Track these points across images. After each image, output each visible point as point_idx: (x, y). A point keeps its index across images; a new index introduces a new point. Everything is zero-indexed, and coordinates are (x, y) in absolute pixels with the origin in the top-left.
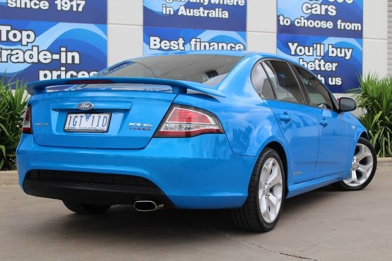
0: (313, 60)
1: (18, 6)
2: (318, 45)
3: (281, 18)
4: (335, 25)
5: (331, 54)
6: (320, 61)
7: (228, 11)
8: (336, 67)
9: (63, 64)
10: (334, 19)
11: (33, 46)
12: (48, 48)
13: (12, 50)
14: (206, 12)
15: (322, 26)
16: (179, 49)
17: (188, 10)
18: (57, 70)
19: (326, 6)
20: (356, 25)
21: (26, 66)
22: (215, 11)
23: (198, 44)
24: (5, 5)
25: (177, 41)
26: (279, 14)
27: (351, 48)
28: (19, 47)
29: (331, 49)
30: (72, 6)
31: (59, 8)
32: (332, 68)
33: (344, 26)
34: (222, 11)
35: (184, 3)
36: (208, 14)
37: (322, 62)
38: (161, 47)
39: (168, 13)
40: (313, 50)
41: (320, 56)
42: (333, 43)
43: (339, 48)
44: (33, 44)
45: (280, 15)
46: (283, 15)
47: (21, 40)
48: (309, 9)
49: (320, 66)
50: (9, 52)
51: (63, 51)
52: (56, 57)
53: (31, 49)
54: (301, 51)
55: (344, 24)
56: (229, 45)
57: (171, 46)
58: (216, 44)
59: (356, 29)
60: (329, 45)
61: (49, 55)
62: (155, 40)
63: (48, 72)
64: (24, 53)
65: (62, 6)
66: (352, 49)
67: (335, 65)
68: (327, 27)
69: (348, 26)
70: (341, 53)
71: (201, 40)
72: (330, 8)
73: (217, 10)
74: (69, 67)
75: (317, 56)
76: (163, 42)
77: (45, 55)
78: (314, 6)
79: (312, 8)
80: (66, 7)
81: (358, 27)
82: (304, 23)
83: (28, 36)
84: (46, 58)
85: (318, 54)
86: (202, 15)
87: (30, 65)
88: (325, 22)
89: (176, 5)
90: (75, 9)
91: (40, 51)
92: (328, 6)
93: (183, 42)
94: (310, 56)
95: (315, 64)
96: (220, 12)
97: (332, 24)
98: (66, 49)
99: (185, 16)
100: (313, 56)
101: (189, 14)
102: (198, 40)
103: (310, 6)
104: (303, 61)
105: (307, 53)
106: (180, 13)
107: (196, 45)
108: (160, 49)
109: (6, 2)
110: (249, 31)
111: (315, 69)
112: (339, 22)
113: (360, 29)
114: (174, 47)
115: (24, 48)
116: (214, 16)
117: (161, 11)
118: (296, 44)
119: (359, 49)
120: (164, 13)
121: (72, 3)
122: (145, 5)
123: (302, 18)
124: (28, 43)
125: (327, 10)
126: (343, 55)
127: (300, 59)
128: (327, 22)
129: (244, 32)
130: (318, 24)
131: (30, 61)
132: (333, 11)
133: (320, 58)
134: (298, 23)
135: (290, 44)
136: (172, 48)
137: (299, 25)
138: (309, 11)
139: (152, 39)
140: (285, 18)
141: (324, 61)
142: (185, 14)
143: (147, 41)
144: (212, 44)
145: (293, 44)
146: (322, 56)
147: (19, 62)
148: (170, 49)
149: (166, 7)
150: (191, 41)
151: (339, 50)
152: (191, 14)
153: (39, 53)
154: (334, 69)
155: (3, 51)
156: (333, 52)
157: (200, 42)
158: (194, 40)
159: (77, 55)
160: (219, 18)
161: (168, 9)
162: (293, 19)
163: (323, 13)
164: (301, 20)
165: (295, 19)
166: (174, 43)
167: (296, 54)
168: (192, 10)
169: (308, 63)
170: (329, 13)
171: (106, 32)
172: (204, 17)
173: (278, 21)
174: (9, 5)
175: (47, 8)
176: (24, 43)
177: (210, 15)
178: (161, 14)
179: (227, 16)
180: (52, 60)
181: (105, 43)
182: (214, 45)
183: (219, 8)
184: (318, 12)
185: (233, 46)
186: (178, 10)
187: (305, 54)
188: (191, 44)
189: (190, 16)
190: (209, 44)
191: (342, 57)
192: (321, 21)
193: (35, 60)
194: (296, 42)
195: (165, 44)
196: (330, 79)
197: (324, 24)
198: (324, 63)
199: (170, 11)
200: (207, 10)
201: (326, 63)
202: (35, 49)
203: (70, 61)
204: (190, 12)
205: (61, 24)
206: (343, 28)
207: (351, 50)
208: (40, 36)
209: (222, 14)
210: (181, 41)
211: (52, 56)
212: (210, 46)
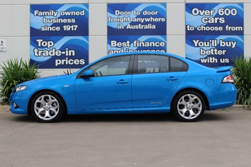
0: (210, 49)
1: (46, 30)
2: (213, 41)
3: (188, 27)
4: (224, 28)
5: (221, 45)
6: (214, 49)
7: (155, 25)
8: (225, 52)
9: (67, 56)
10: (223, 25)
11: (53, 48)
12: (60, 49)
13: (43, 51)
14: (142, 26)
15: (215, 30)
16: (127, 46)
17: (132, 26)
18: (64, 59)
19: (218, 18)
20: (239, 28)
21: (49, 57)
22: (148, 25)
23: (138, 43)
24: (40, 30)
25: (126, 42)
26: (186, 25)
27: (235, 41)
28: (47, 49)
29: (221, 42)
30: (71, 28)
31: (65, 30)
32: (222, 53)
33: (231, 29)
34: (152, 25)
35: (130, 23)
36: (144, 27)
37: (216, 50)
38: (117, 46)
39: (121, 28)
40: (210, 43)
41: (214, 46)
42: (223, 39)
43: (227, 41)
44: (53, 47)
45: (188, 25)
46: (189, 25)
47: (47, 46)
48: (206, 20)
49: (214, 52)
50: (42, 51)
51: (67, 50)
52: (63, 53)
53: (52, 49)
54: (201, 44)
55: (231, 27)
56: (156, 43)
57: (122, 45)
58: (148, 43)
59: (239, 30)
60: (220, 40)
61: (60, 52)
62: (114, 43)
63: (60, 60)
64: (49, 51)
65: (66, 28)
66: (237, 42)
67: (224, 51)
68: (219, 30)
69: (233, 29)
70: (228, 44)
71: (140, 41)
72: (220, 19)
73: (149, 25)
74: (70, 57)
75: (212, 46)
76: (118, 43)
77: (58, 52)
78: (210, 18)
79: (208, 20)
80: (68, 29)
81: (240, 29)
82: (203, 28)
83: (51, 44)
84: (59, 53)
85: (213, 45)
86: (140, 28)
87: (51, 57)
88: (217, 27)
89: (125, 24)
90: (73, 29)
91: (56, 50)
92: (219, 18)
93: (129, 42)
94: (207, 47)
95: (211, 51)
96: (151, 26)
97: (222, 28)
98: (68, 49)
99: (130, 29)
100: (209, 46)
101: (132, 28)
102: (138, 41)
103: (207, 19)
104: (203, 50)
105: (205, 45)
106: (127, 28)
107: (136, 44)
108: (117, 47)
109: (40, 28)
110: (168, 35)
111: (211, 54)
112: (227, 27)
113: (242, 30)
114: (124, 45)
115: (49, 49)
116: (147, 28)
117: (117, 27)
118: (198, 41)
119: (241, 42)
120: (119, 28)
121: (71, 27)
122: (108, 25)
123: (202, 26)
124: (50, 47)
125: (218, 20)
126: (230, 45)
127: (200, 49)
128: (218, 27)
129: (165, 36)
130: (212, 29)
131: (52, 55)
132: (222, 21)
133: (214, 48)
134: (199, 28)
135: (194, 41)
136: (123, 46)
137: (200, 29)
138: (207, 22)
139: (112, 42)
140: (190, 27)
141: (217, 49)
142: (130, 28)
143: (109, 43)
144: (146, 43)
145: (196, 41)
146: (216, 47)
147: (46, 56)
148: (122, 47)
149: (120, 25)
150: (134, 42)
151: (227, 43)
152: (134, 28)
153: (55, 51)
154: (224, 54)
155: (39, 51)
156: (223, 44)
157: (139, 42)
158: (136, 41)
159: (73, 52)
160: (150, 29)
161: (121, 26)
162: (196, 27)
163: (216, 22)
164: (201, 27)
165: (198, 27)
166: (124, 43)
167: (198, 46)
168: (134, 26)
169: (206, 51)
170: (220, 22)
171: (88, 40)
172: (141, 29)
173: (186, 28)
174: (42, 30)
175: (59, 30)
176: (49, 47)
177: (145, 28)
178: (117, 29)
179: (155, 28)
180: (62, 54)
181: (87, 45)
182: (147, 43)
183: (150, 24)
184: (213, 22)
185: (159, 43)
186: (127, 26)
187: (204, 46)
188: (134, 44)
189: (133, 29)
190: (144, 43)
191: (229, 47)
192: (214, 27)
193: (54, 55)
194: (198, 40)
195: (119, 44)
196: (221, 60)
197: (216, 29)
198: (217, 50)
199: (122, 27)
200: (143, 25)
201: (218, 50)
202: (54, 49)
203: (70, 55)
204: (133, 27)
205: (66, 37)
206: (229, 30)
207: (235, 43)
208: (56, 43)
209: (152, 27)
210: (128, 42)
211: (62, 52)
212: (145, 44)
